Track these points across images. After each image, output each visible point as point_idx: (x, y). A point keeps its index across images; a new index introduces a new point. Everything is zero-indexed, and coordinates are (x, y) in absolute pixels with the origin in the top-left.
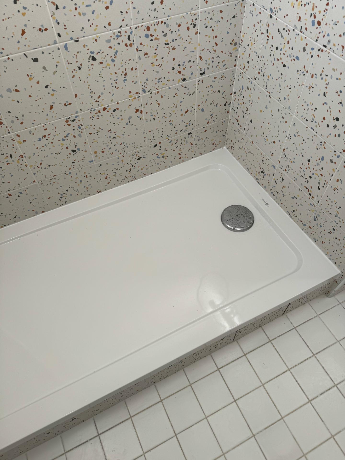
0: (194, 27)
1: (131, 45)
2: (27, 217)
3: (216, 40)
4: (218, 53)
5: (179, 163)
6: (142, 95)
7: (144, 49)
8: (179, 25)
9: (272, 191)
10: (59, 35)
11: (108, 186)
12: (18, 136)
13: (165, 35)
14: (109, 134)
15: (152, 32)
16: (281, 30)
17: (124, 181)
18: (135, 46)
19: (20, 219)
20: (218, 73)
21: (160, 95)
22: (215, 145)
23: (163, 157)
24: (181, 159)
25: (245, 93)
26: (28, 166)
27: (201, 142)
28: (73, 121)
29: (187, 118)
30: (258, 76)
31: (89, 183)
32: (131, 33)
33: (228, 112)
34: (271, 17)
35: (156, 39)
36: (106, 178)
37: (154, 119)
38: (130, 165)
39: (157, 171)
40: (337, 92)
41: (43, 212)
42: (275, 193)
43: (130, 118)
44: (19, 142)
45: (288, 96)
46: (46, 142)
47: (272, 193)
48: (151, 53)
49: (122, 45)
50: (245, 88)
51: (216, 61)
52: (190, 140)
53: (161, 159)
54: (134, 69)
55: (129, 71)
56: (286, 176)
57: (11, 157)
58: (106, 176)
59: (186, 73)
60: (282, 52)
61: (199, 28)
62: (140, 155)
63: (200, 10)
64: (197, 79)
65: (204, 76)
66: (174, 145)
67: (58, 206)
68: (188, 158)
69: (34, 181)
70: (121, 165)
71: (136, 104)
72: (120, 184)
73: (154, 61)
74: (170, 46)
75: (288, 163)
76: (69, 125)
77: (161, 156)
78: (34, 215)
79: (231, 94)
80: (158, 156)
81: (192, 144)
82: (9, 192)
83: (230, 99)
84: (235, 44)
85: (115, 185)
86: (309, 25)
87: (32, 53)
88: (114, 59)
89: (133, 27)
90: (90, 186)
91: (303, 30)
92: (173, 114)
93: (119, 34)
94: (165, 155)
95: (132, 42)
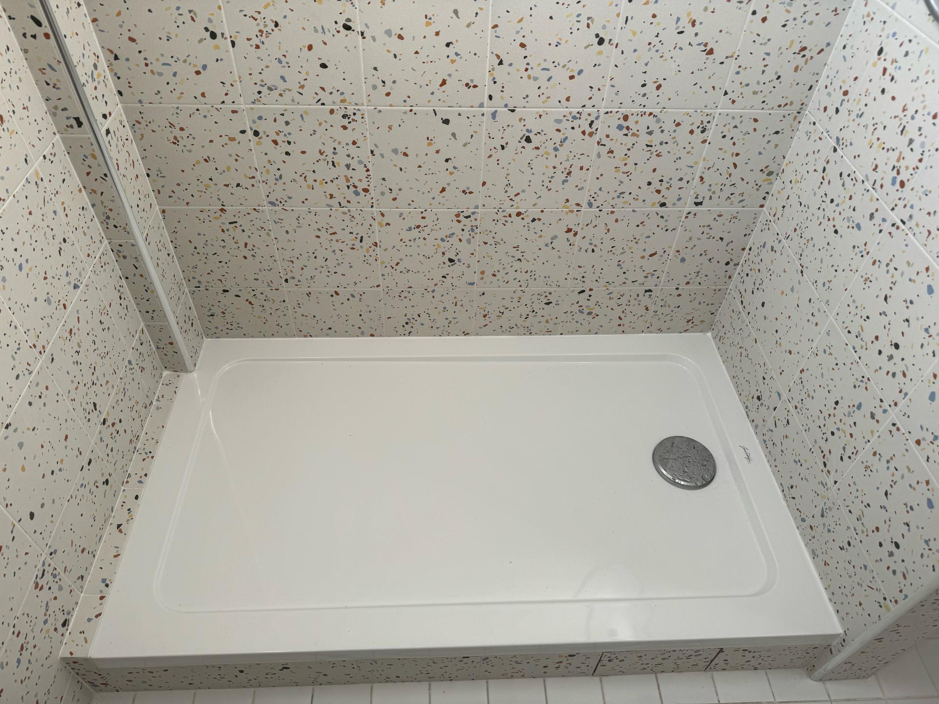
0: (703, 132)
1: (591, 134)
2: (346, 334)
3: (736, 160)
4: (735, 179)
5: (616, 332)
6: (585, 208)
7: (610, 145)
8: (678, 125)
9: (766, 438)
10: (490, 97)
11: (484, 329)
12: (383, 215)
13: (650, 133)
14: (513, 252)
15: (630, 123)
16: (845, 175)
17: (510, 330)
18: (596, 138)
19: (336, 334)
20: (728, 210)
21: (614, 216)
22: (691, 325)
23: (590, 313)
24: (621, 328)
25: (766, 254)
26: (379, 262)
27: (666, 310)
28: (467, 217)
29: (650, 265)
30: (793, 235)
31: (455, 315)
32: (597, 118)
33: (730, 277)
34: (835, 150)
35: (634, 135)
36: (485, 316)
37: (593, 251)
38: (530, 309)
39: (572, 333)
40: (905, 301)
41: (372, 335)
42: (770, 444)
43: (555, 237)
44: (380, 224)
45: (830, 282)
46: (419, 235)
47: (765, 441)
48: (620, 152)
49: (578, 131)
50: (768, 247)
51: (728, 190)
52: (645, 300)
53: (585, 316)
54: (585, 168)
55: (575, 170)
56: (795, 418)
57: (361, 241)
58: (486, 313)
59: (670, 197)
60: (838, 209)
61: (710, 135)
62: (551, 298)
63: (719, 111)
64: (687, 210)
65: (699, 208)
66: (615, 300)
67: (396, 333)
68: (634, 330)
69: (378, 286)
70: (516, 304)
71: (571, 221)
72: (503, 333)
73: (621, 164)
74: (653, 149)
75: (804, 396)
76: (459, 221)
77: (586, 311)
78: (358, 336)
79: (743, 249)
80: (581, 309)
81: (647, 309)
82: (337, 290)
83: (740, 257)
84: (770, 174)
85: (494, 332)
86: (887, 182)
87: (444, 111)
88: (558, 147)
89: (603, 111)
90: (456, 320)
91: (877, 186)
92: (628, 251)
93: (578, 116)
94: (594, 312)
95: (594, 130)
